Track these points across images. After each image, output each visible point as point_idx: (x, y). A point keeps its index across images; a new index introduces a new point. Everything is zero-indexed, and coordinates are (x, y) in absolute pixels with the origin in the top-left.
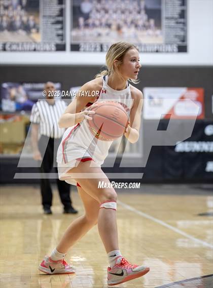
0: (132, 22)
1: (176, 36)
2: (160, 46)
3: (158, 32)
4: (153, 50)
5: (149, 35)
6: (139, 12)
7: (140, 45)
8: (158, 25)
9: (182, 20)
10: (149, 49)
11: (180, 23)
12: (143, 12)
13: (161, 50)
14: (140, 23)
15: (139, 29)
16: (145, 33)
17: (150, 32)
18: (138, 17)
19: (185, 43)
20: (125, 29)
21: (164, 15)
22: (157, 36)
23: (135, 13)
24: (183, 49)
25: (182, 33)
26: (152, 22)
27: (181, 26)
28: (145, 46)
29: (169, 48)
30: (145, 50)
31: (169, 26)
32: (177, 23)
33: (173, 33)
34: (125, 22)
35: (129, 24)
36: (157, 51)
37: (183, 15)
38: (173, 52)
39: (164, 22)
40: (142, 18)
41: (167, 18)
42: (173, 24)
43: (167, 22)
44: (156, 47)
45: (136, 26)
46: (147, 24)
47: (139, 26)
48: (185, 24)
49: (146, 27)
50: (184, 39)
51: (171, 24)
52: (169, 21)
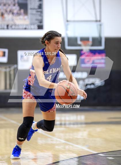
0: (10, 11)
1: (37, 20)
2: (27, 25)
3: (26, 17)
4: (23, 28)
5: (20, 19)
6: (14, 5)
7: (15, 25)
8: (26, 13)
9: (40, 10)
10: (21, 27)
11: (39, 12)
12: (17, 5)
13: (28, 28)
14: (15, 11)
15: (15, 15)
16: (18, 18)
17: (21, 17)
18: (14, 8)
19: (42, 24)
20: (6, 15)
21: (29, 6)
22: (25, 19)
23: (11, 5)
24: (40, 27)
25: (40, 18)
26: (22, 11)
27: (39, 13)
28: (18, 25)
29: (33, 27)
30: (18, 28)
31: (32, 13)
32: (37, 12)
33: (34, 18)
34: (6, 11)
35: (8, 12)
36: (25, 29)
37: (40, 7)
38: (34, 29)
39: (29, 11)
40: (16, 9)
41: (31, 9)
42: (35, 12)
43: (31, 11)
44: (25, 26)
45: (13, 13)
46: (19, 12)
47: (14, 13)
48: (42, 12)
49: (18, 14)
50: (41, 21)
51: (33, 12)
52: (32, 11)
